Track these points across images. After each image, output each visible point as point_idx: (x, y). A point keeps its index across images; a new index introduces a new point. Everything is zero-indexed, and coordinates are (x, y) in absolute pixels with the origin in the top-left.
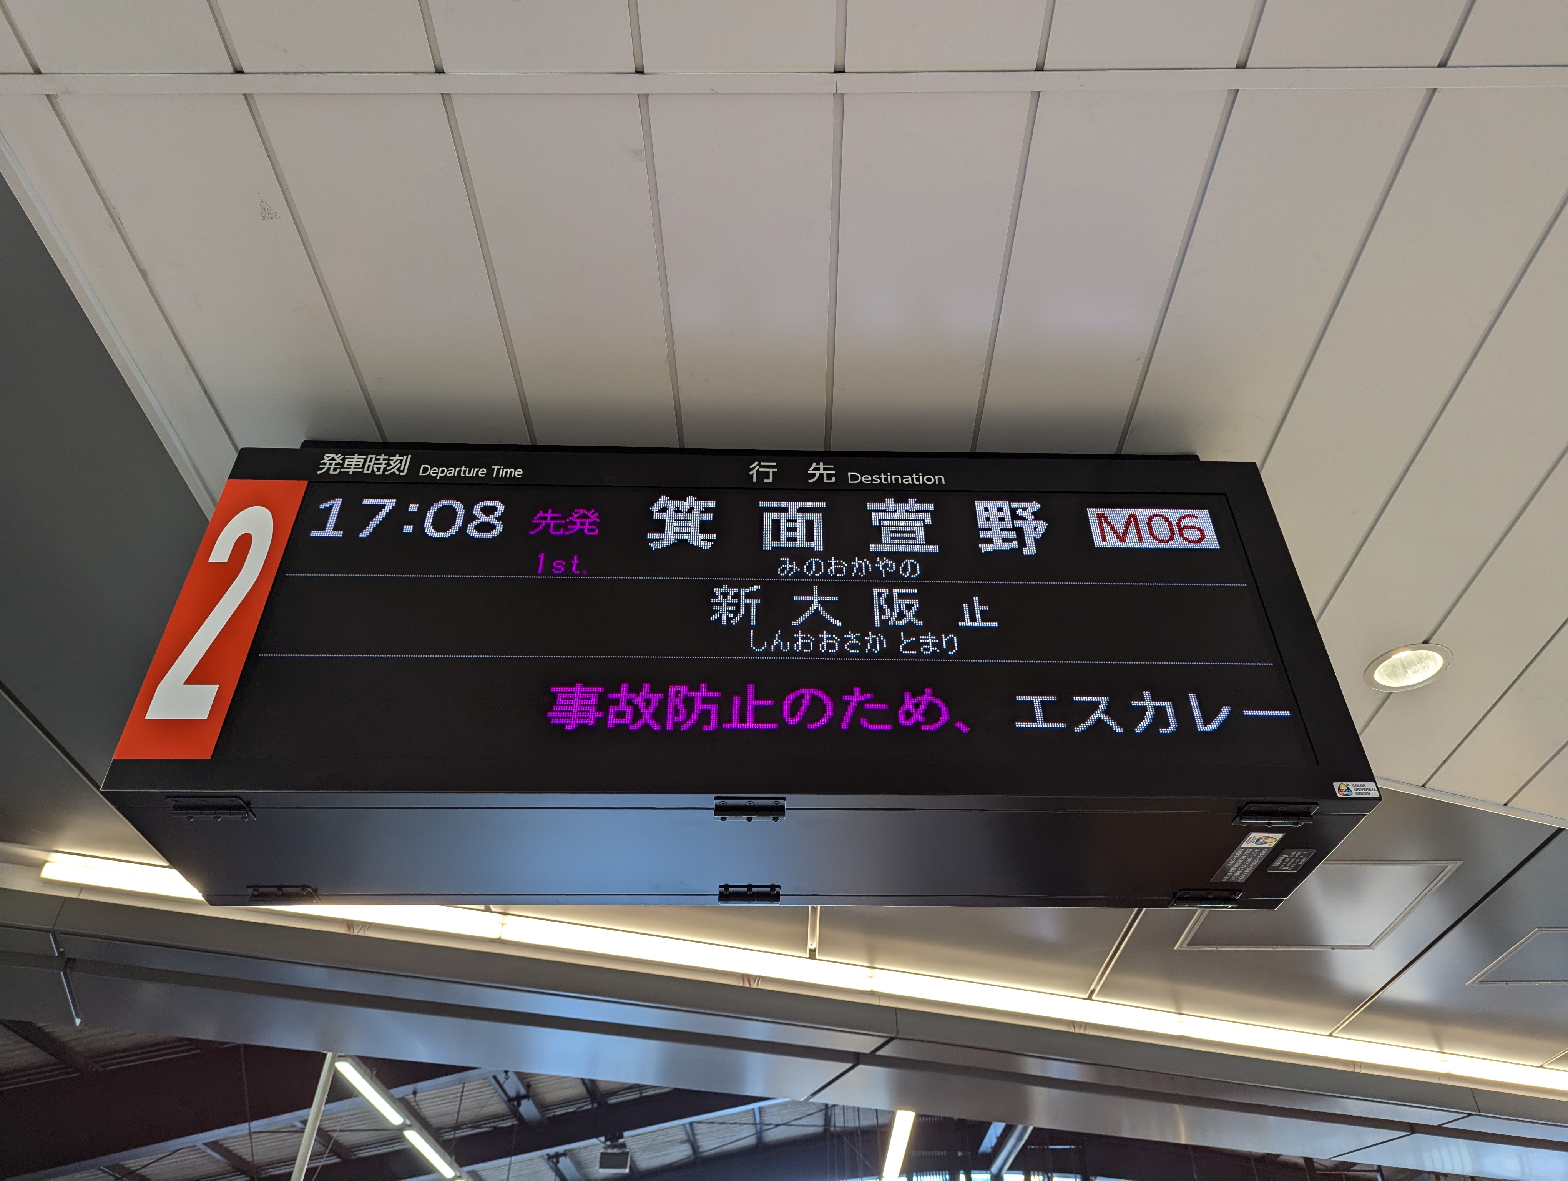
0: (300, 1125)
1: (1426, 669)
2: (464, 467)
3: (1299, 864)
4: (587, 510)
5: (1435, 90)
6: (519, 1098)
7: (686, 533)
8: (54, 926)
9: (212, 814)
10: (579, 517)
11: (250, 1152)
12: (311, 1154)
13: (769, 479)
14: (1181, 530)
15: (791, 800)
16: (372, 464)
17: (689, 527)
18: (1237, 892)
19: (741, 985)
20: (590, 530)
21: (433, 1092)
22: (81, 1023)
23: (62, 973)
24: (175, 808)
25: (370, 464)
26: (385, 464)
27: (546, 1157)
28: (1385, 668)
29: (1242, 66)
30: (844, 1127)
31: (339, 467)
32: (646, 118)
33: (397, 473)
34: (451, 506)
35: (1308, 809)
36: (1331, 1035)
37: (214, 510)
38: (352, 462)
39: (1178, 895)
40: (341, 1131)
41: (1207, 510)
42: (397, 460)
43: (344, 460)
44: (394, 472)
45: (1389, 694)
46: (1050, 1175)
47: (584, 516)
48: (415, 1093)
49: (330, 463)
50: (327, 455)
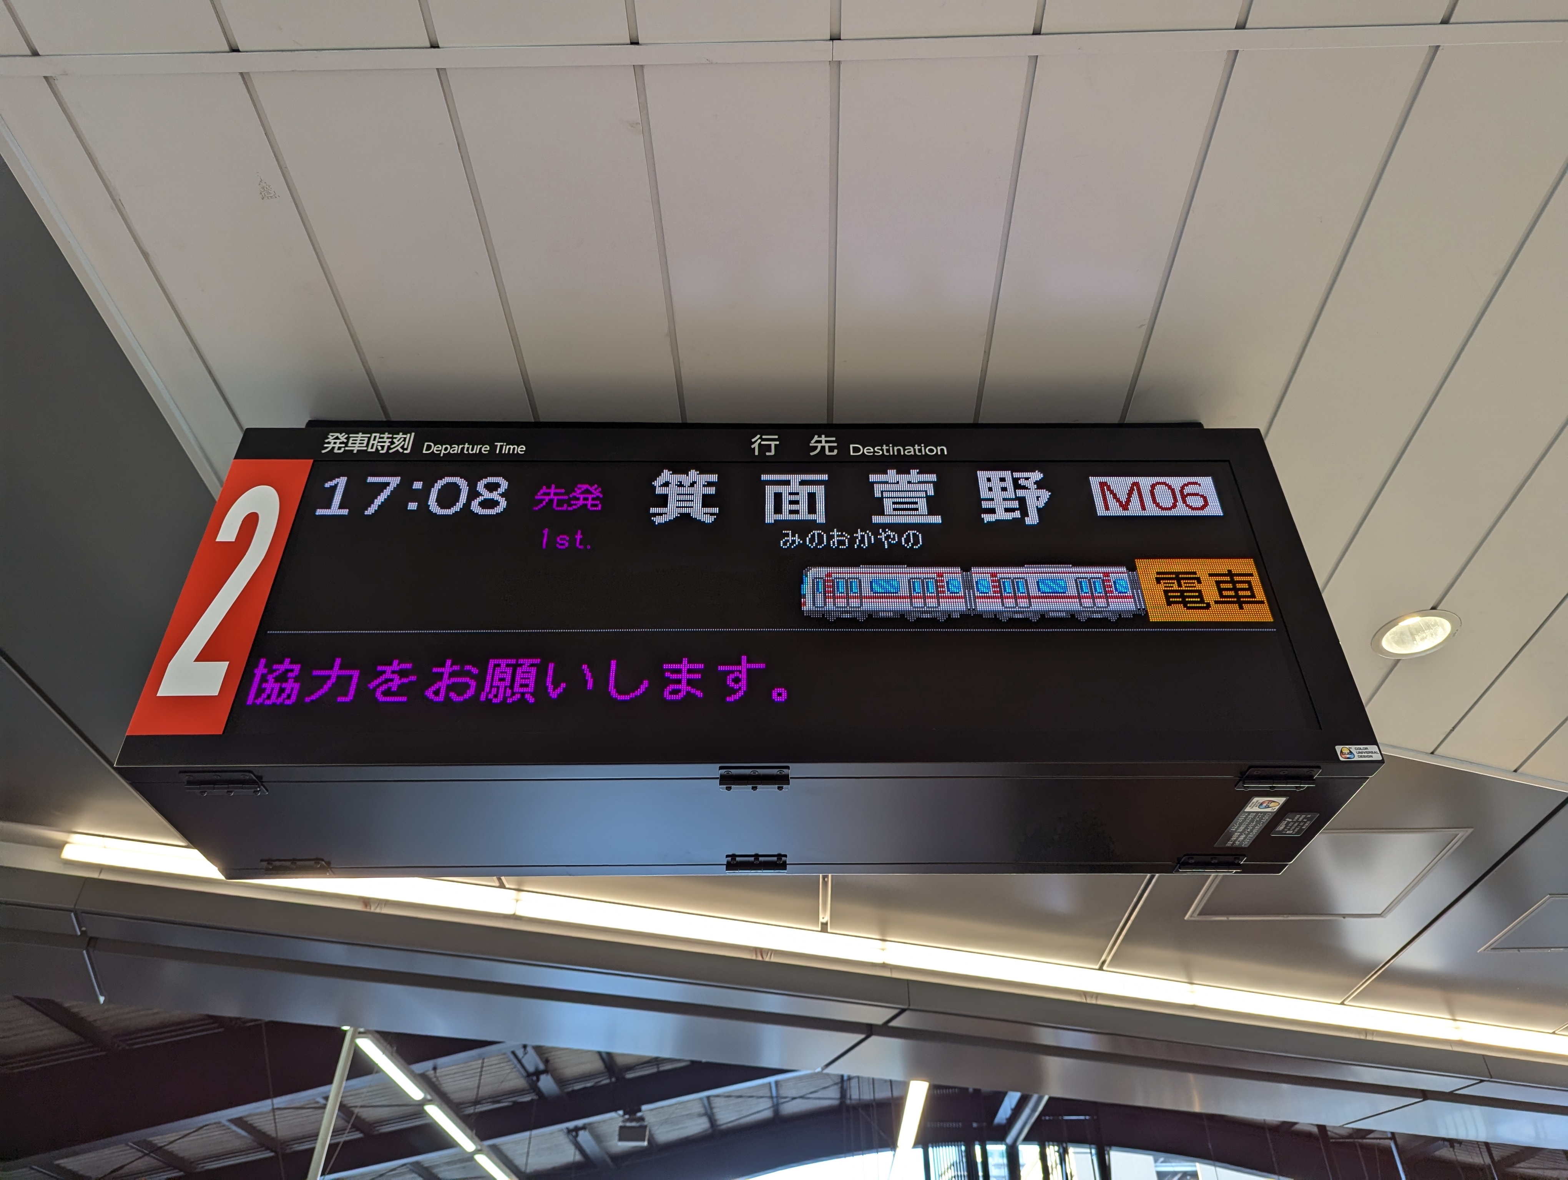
0: (322, 1101)
1: (1434, 635)
2: (467, 444)
3: (1303, 828)
4: (590, 485)
5: (1438, 47)
6: (538, 1073)
7: (689, 507)
8: (75, 905)
9: (225, 788)
10: (582, 493)
11: (274, 1128)
12: (333, 1129)
13: (770, 451)
14: (1184, 497)
15: (795, 769)
16: (375, 442)
17: (691, 501)
18: (1241, 857)
19: (754, 958)
20: (593, 505)
21: (453, 1067)
22: (104, 1002)
23: (85, 952)
24: (189, 783)
25: (374, 442)
26: (389, 442)
27: (566, 1131)
28: (1393, 635)
29: (1241, 26)
30: (860, 1099)
31: (343, 445)
32: (641, 90)
33: (401, 451)
34: (455, 483)
35: (1310, 773)
36: (1342, 1003)
37: (221, 489)
38: (356, 440)
39: (1183, 860)
40: (362, 1107)
41: (1210, 478)
42: (401, 438)
43: (348, 438)
44: (398, 450)
45: (1397, 661)
46: (1064, 1145)
47: (587, 491)
48: (435, 1069)
49: (335, 442)
50: (331, 434)
